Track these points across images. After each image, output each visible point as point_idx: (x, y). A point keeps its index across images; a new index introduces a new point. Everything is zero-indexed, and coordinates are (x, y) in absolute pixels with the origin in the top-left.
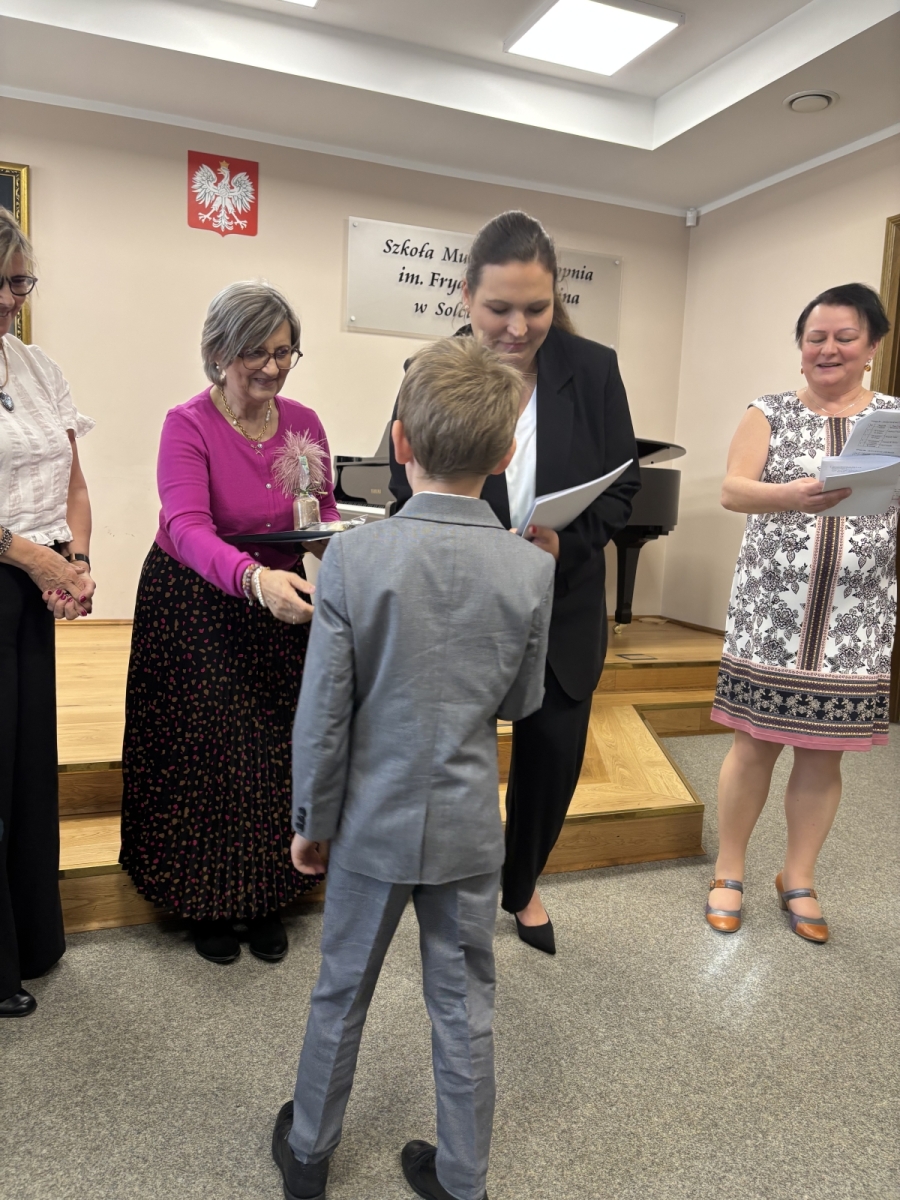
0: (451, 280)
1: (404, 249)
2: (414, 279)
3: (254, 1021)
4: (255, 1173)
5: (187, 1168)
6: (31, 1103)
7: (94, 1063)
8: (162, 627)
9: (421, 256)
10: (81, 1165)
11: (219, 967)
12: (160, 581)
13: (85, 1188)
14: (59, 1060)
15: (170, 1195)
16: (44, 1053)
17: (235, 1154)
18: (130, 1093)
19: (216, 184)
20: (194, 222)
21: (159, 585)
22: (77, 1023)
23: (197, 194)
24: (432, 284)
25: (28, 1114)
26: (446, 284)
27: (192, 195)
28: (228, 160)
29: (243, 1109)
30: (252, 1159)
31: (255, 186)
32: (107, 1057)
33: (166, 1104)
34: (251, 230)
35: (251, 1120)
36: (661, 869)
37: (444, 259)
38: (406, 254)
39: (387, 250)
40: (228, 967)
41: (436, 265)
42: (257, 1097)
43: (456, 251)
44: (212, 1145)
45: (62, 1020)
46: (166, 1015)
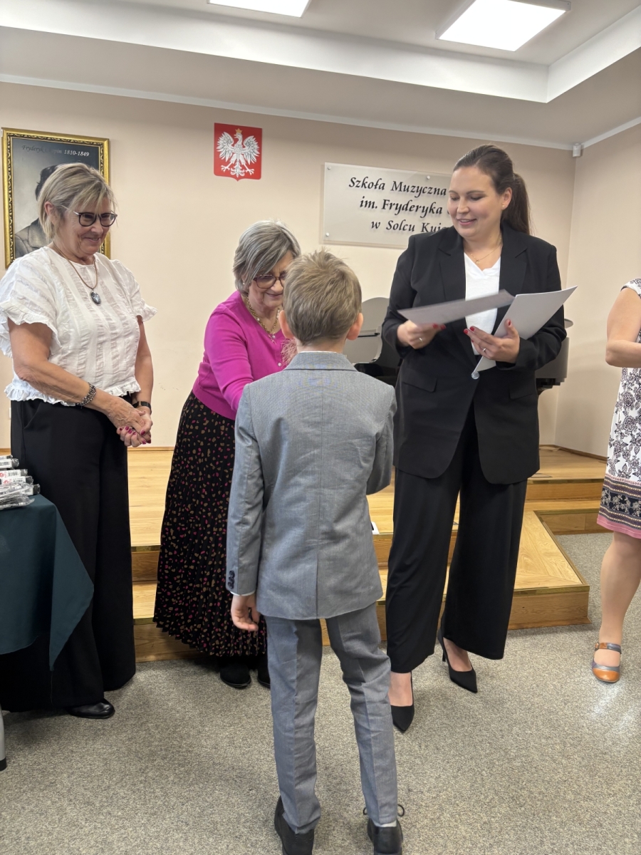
0: (397, 205)
1: (363, 184)
2: (371, 205)
3: (261, 730)
4: (262, 838)
5: (216, 831)
6: (111, 779)
7: (152, 754)
8: (199, 454)
9: (376, 188)
10: (144, 825)
11: (236, 690)
12: (198, 422)
13: (146, 840)
14: (129, 750)
15: (204, 850)
16: (119, 745)
17: (248, 824)
18: (177, 775)
19: (233, 145)
20: (218, 172)
21: (197, 425)
22: (141, 725)
23: (220, 153)
24: (384, 208)
25: (109, 787)
26: (394, 207)
27: (217, 154)
28: (241, 128)
29: (254, 792)
30: (260, 828)
31: (260, 144)
32: (161, 750)
33: (201, 785)
34: (257, 175)
35: (260, 800)
36: (557, 632)
37: (392, 190)
38: (365, 187)
39: (352, 185)
40: (243, 691)
41: (388, 194)
42: (264, 784)
43: (401, 183)
44: (233, 816)
45: (132, 722)
46: (201, 722)
